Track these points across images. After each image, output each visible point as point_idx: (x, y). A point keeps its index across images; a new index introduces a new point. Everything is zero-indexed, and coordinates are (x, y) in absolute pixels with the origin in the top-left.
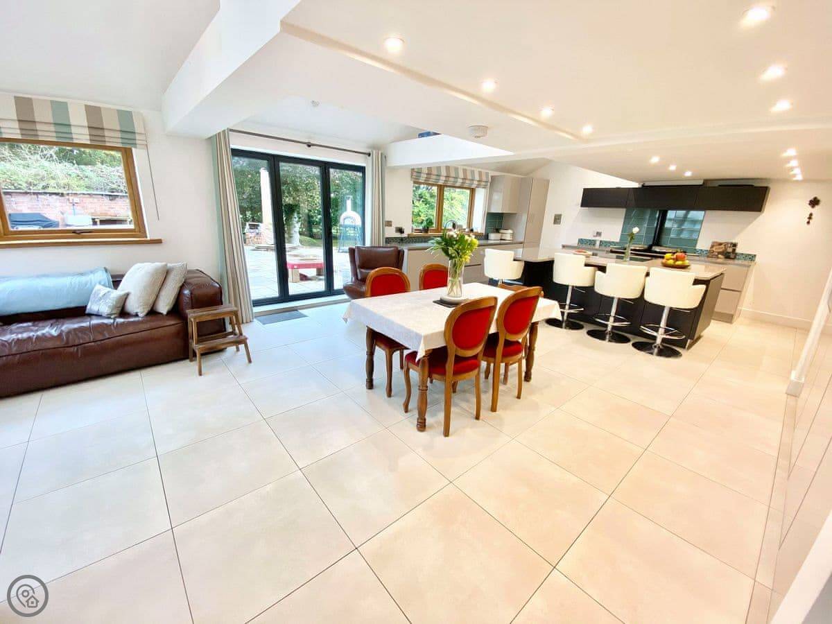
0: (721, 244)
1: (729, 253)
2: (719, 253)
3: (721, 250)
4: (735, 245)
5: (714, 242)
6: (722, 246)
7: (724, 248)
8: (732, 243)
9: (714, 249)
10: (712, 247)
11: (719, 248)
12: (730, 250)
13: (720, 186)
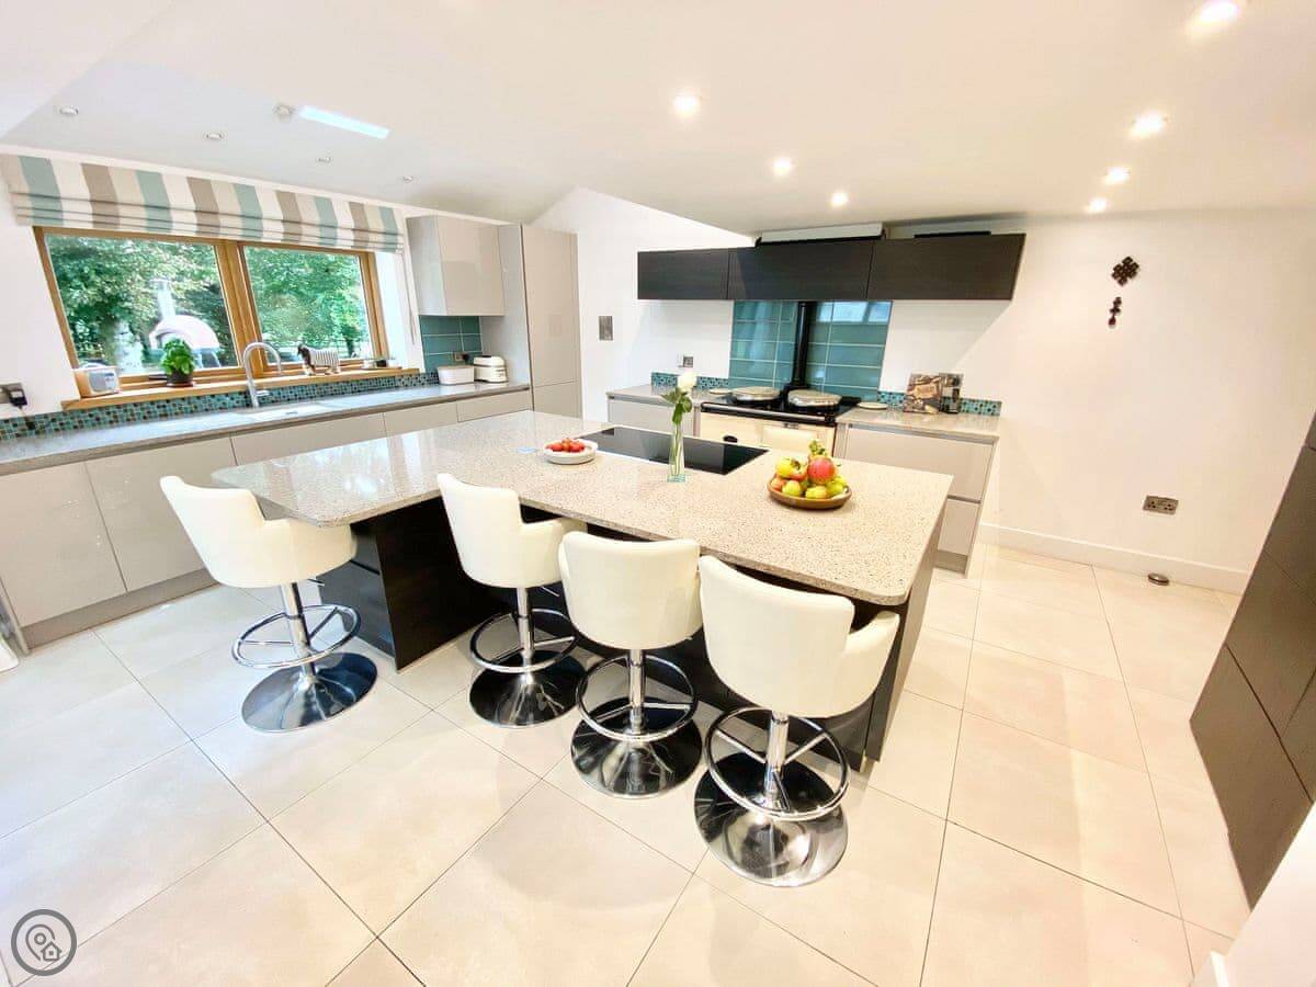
0: (927, 380)
1: (947, 399)
2: (927, 401)
3: (929, 396)
4: (956, 381)
5: (914, 377)
6: (932, 385)
7: (935, 391)
8: (950, 376)
9: (915, 392)
10: (912, 386)
11: (927, 390)
12: (948, 392)
13: (917, 236)
